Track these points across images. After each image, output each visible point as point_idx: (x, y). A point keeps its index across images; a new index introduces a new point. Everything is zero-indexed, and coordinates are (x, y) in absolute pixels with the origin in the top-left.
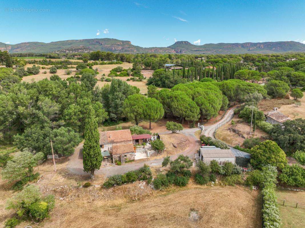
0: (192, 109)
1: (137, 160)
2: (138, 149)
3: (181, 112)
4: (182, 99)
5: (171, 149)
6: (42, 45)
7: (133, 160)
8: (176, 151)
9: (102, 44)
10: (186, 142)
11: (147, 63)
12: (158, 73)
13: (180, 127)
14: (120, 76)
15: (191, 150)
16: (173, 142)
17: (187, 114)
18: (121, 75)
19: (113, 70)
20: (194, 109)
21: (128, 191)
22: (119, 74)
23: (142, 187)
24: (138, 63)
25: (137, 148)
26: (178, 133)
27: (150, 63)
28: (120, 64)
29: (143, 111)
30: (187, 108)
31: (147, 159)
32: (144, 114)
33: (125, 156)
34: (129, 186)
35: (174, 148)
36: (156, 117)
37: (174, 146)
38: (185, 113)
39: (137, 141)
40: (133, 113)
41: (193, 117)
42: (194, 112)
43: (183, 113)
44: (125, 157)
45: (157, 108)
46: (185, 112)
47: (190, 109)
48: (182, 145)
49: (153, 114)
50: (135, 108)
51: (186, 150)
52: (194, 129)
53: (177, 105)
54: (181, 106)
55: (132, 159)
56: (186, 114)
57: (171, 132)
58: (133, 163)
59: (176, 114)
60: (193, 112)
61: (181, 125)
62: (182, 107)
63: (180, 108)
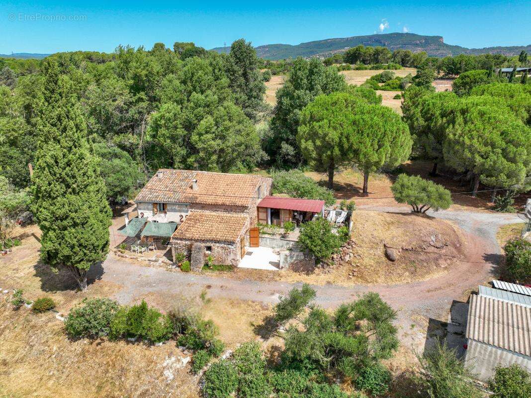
0: (511, 148)
1: (242, 270)
2: (266, 236)
3: (469, 155)
4: (482, 114)
5: (372, 262)
6: (288, 48)
7: (231, 268)
8: (389, 274)
9: (385, 45)
10: (443, 251)
11: (453, 63)
12: (467, 80)
13: (441, 197)
14: (383, 90)
15: (450, 285)
16: (387, 241)
17: (489, 163)
18: (386, 87)
19: (373, 78)
20: (520, 149)
21: (123, 369)
22: (382, 86)
23: (169, 374)
24: (430, 64)
25: (264, 233)
26: (429, 217)
27: (460, 63)
28: (396, 69)
29: (340, 138)
30: (493, 145)
31: (274, 273)
32: (340, 145)
33: (209, 248)
34: (136, 352)
35: (384, 259)
36: (374, 158)
37: (387, 256)
38: (482, 160)
39: (276, 213)
40: (314, 142)
41: (508, 176)
42: (517, 158)
43: (474, 157)
44: (208, 252)
45: (385, 134)
46: (482, 156)
47: (503, 150)
48: (421, 258)
49: (368, 148)
50: (320, 127)
51: (427, 278)
52: (507, 215)
53: (459, 132)
54: (471, 138)
55: (228, 263)
56: (483, 165)
57: (407, 208)
58: (226, 275)
59: (453, 162)
60: (513, 160)
61: (448, 192)
62: (475, 140)
63: (467, 142)
